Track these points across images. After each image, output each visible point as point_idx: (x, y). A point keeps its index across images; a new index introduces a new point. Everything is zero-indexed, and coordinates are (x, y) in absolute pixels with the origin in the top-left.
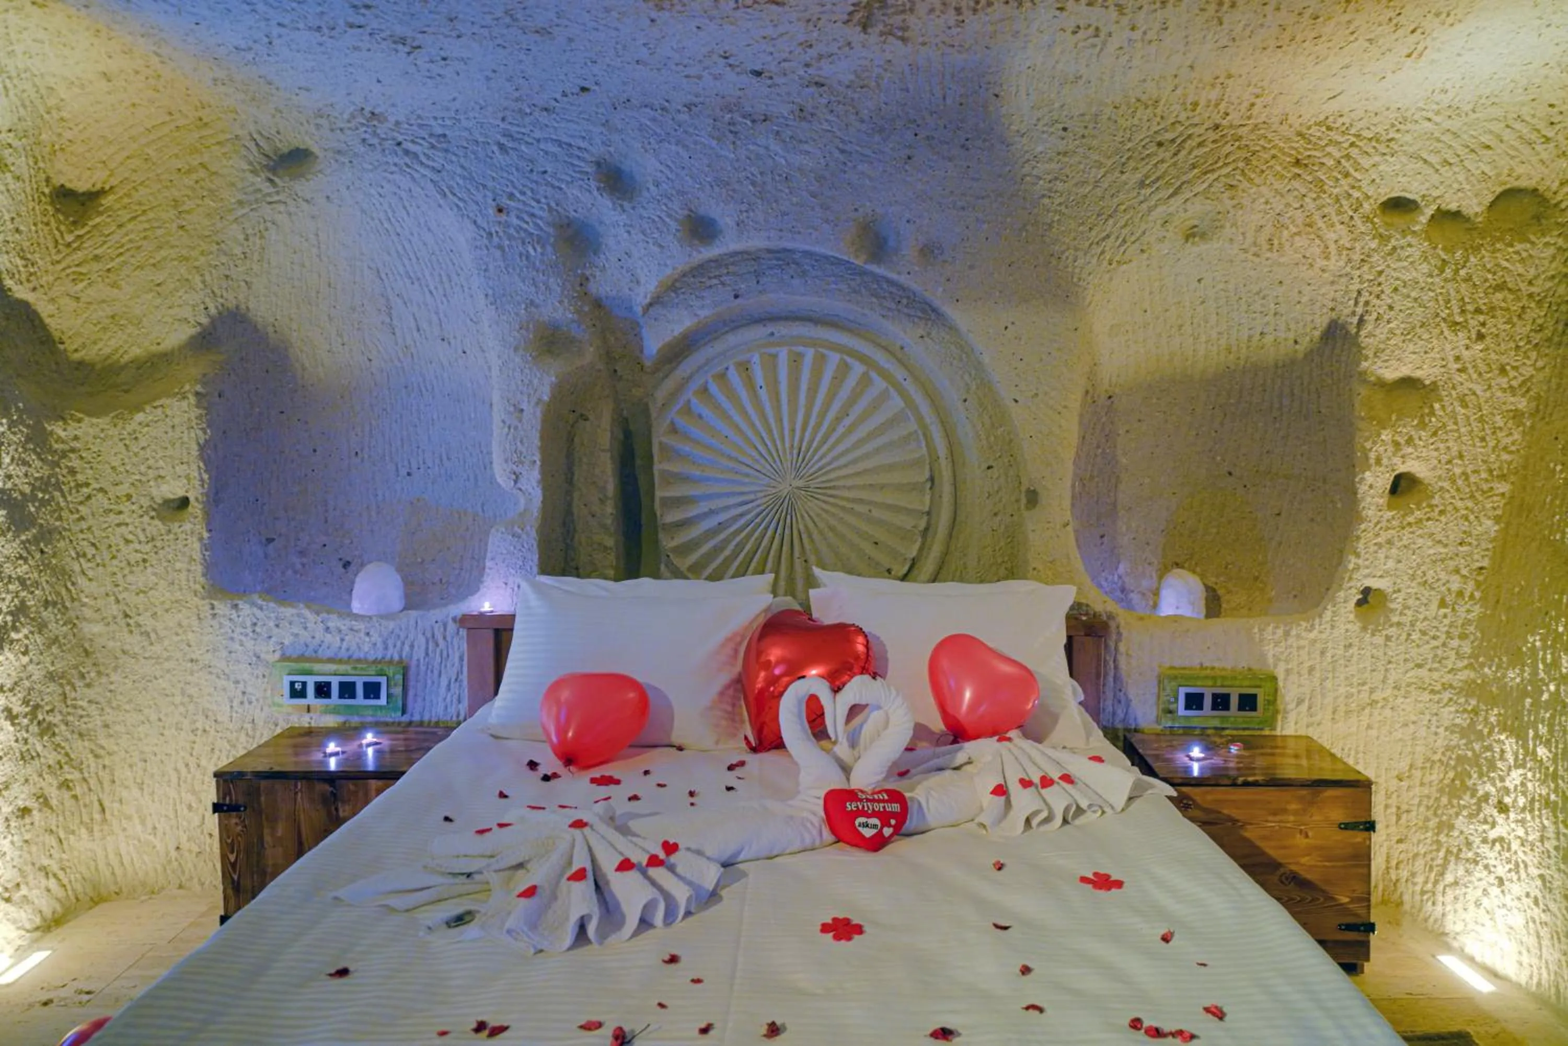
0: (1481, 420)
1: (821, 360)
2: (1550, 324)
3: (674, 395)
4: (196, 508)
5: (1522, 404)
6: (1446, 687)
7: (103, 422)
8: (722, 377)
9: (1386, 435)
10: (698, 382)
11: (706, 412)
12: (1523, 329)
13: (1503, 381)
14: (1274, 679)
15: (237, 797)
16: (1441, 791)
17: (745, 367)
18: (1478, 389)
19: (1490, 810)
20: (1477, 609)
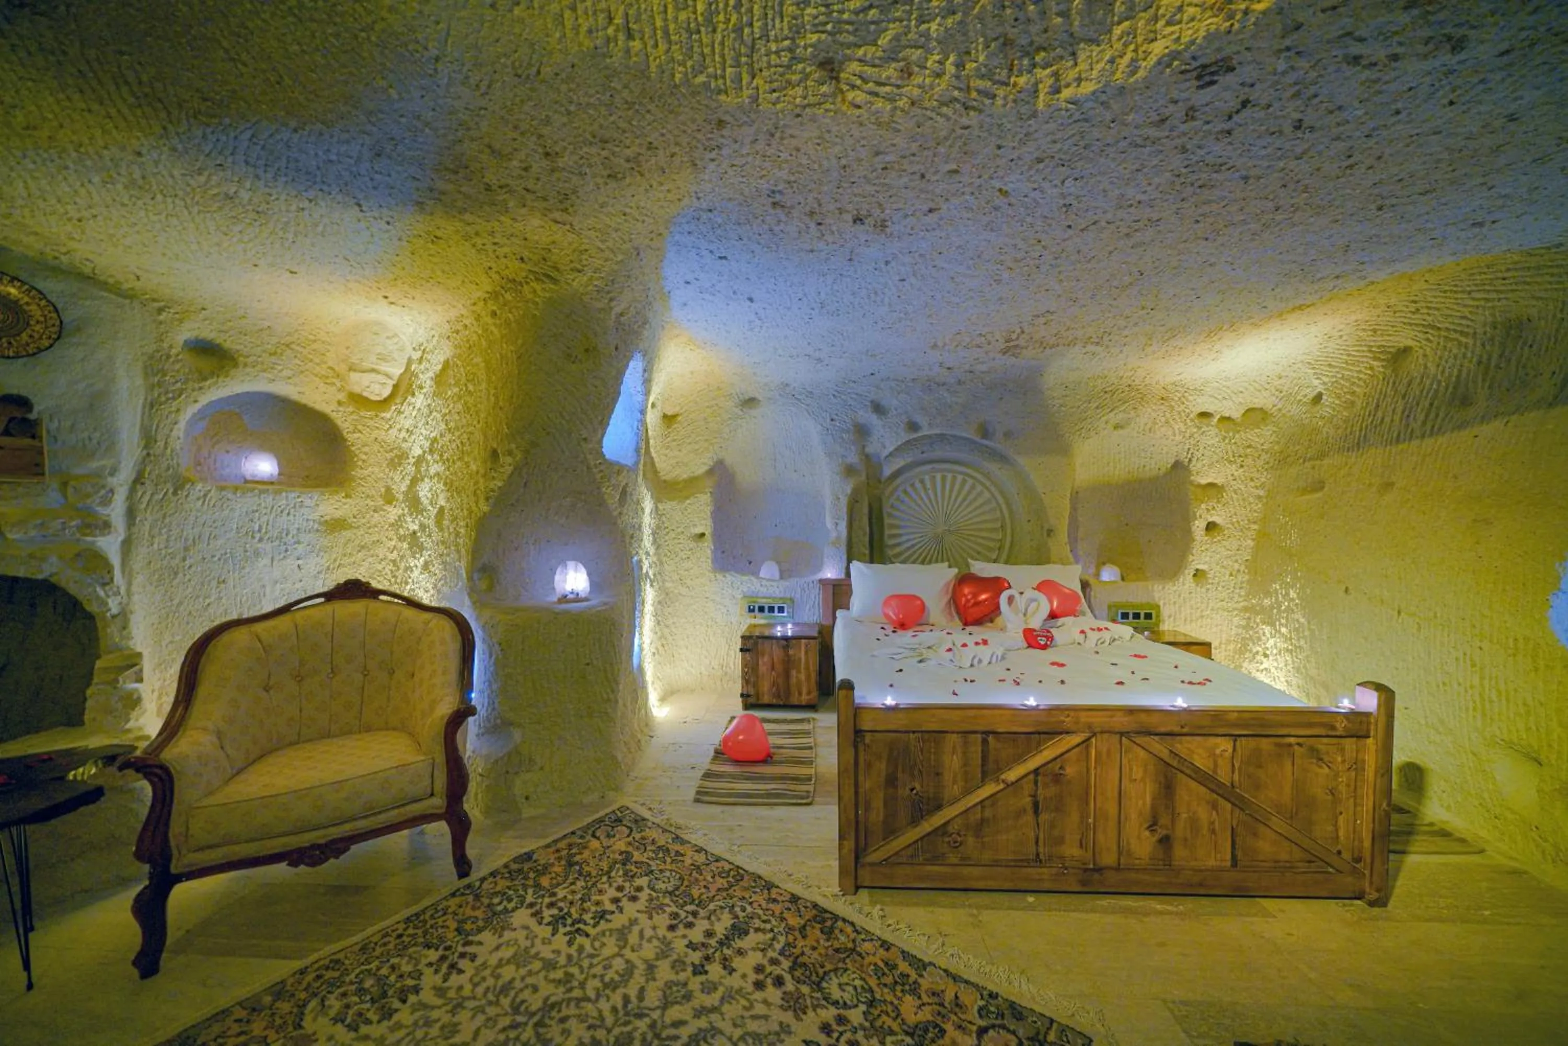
0: (1244, 500)
1: (954, 478)
2: (1272, 460)
3: (892, 494)
4: (708, 536)
5: (1261, 493)
6: (1235, 609)
7: (674, 503)
8: (913, 485)
9: (1203, 506)
10: (901, 488)
11: (906, 499)
12: (1260, 463)
13: (1252, 484)
14: (1159, 607)
15: (749, 646)
16: (1235, 653)
17: (922, 481)
18: (1242, 487)
19: (1258, 658)
20: (1247, 577)
